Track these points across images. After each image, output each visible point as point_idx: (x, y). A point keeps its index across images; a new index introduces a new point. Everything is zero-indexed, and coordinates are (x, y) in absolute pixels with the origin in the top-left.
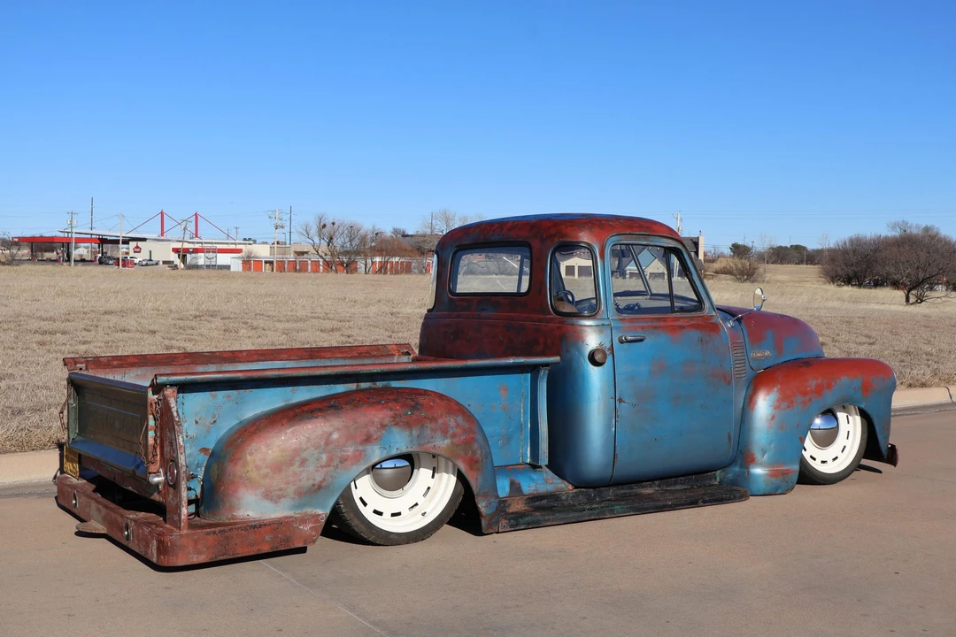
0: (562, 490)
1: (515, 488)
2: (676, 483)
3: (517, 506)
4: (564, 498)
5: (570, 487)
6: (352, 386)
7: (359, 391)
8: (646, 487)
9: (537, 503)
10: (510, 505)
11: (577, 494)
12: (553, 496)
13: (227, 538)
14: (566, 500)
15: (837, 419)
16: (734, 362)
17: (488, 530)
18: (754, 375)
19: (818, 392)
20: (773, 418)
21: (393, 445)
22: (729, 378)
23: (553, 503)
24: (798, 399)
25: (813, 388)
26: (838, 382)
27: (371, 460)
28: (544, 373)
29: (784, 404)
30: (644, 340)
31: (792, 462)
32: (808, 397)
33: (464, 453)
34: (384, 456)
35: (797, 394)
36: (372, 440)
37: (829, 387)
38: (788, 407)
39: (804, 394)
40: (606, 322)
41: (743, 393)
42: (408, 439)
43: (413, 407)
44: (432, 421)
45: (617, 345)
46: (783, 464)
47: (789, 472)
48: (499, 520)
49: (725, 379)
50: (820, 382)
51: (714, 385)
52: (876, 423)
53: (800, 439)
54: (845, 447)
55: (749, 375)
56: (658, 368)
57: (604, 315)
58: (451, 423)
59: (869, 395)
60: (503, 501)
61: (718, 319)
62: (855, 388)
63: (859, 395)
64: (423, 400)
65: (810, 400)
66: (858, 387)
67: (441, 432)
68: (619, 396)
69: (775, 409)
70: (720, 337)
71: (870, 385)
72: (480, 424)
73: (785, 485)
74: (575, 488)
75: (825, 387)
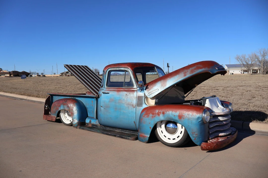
0: (98, 125)
1: (90, 122)
2: (126, 131)
3: (90, 126)
5: (99, 125)
6: (71, 98)
8: (117, 130)
9: (93, 126)
11: (101, 127)
12: (96, 125)
14: (99, 127)
15: (177, 126)
16: (137, 102)
17: (74, 127)
18: (146, 106)
19: (159, 114)
20: (142, 119)
21: (61, 108)
22: (135, 106)
23: (96, 127)
24: (151, 115)
25: (156, 113)
26: (168, 112)
27: (59, 110)
28: (95, 99)
29: (146, 116)
30: (109, 93)
31: (147, 134)
32: (154, 115)
33: (71, 111)
34: (61, 109)
35: (151, 114)
36: (60, 106)
37: (163, 113)
38: (147, 117)
39: (153, 114)
40: (103, 89)
41: (141, 111)
42: (64, 107)
43: (66, 102)
44: (67, 104)
45: (102, 94)
46: (144, 134)
47: (145, 137)
48: (77, 126)
49: (133, 106)
50: (160, 111)
51: (128, 107)
52: (188, 130)
53: (150, 127)
54: (179, 136)
55: (144, 106)
56: (111, 100)
57: (103, 87)
58: (69, 106)
59: (182, 119)
60: (88, 124)
61: (136, 89)
62: (175, 116)
63: (177, 118)
64: (68, 101)
65: (155, 116)
66: (176, 116)
67: (68, 107)
68: (101, 105)
69: (143, 117)
70: (133, 94)
71: (183, 116)
72: (87, 108)
73: (144, 140)
74: (100, 125)
75: (162, 113)
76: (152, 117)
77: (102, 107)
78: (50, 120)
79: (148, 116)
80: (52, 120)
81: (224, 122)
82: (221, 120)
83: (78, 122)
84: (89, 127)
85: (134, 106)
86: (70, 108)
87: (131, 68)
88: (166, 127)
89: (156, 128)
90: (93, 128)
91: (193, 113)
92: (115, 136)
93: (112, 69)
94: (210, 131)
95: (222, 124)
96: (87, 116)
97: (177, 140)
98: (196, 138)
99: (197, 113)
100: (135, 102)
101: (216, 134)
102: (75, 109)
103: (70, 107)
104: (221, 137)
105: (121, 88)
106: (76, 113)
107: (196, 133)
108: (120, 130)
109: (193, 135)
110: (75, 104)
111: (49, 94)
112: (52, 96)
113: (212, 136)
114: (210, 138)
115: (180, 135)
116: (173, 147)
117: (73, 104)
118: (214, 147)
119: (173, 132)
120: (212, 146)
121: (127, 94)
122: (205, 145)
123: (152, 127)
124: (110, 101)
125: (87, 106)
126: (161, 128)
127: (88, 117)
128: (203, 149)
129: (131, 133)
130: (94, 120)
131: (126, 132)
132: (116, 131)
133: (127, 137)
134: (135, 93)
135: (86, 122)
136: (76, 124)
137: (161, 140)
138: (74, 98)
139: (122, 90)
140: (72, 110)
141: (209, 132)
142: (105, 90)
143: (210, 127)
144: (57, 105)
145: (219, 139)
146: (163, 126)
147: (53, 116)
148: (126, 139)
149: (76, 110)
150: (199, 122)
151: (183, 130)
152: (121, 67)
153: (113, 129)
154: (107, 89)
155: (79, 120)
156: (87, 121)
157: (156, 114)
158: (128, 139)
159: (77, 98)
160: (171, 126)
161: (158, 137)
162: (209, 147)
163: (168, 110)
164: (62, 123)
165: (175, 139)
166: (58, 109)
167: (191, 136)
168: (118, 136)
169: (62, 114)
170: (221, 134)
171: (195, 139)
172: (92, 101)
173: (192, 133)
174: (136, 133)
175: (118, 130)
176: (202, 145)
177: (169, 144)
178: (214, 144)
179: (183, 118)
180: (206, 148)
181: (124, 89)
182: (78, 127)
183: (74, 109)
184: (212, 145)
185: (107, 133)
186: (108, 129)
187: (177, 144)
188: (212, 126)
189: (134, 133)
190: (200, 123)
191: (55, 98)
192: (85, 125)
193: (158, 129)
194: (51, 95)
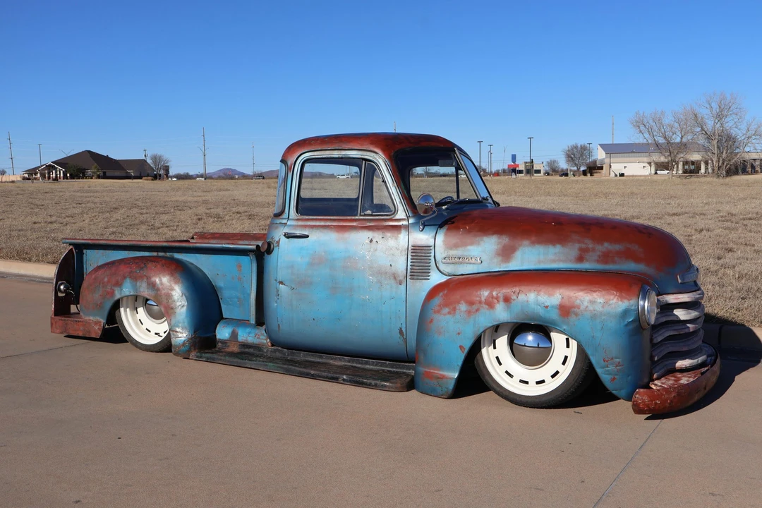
0: (263, 345)
1: (234, 335)
2: (367, 363)
3: (235, 349)
4: (265, 350)
5: (269, 344)
6: (155, 254)
7: (157, 257)
8: (336, 359)
9: (247, 350)
10: (229, 346)
11: (275, 351)
12: (257, 347)
13: (66, 324)
14: (267, 352)
15: (550, 339)
16: (409, 264)
17: (177, 354)
18: (443, 279)
19: (490, 304)
20: (431, 321)
21: (127, 289)
22: (401, 278)
23: (257, 352)
24: (463, 307)
25: (483, 299)
26: (522, 297)
27: (117, 296)
28: (252, 257)
29: (446, 310)
30: (307, 236)
31: (449, 368)
32: (475, 307)
33: (165, 301)
34: (123, 295)
35: (462, 302)
36: (119, 284)
37: (507, 300)
38: (449, 313)
39: (471, 303)
40: (285, 221)
41: (424, 294)
42: (135, 287)
43: (142, 268)
44: (148, 278)
45: (283, 239)
46: (440, 368)
47: (443, 377)
48: (189, 351)
49: (395, 278)
50: (494, 293)
51: (379, 282)
52: (589, 352)
53: (461, 347)
54: (557, 373)
55: (436, 278)
56: (317, 261)
57: (285, 215)
58: (157, 281)
59: (573, 319)
60: (224, 342)
61: (405, 223)
62: (547, 307)
63: (554, 315)
64: (150, 265)
65: (477, 310)
66: (553, 307)
67: (153, 286)
68: (280, 278)
69: (435, 312)
70: (396, 239)
71: (574, 307)
72: (221, 288)
73: (439, 389)
74: (273, 345)
75: (501, 299)
76: (469, 313)
77: (281, 283)
78: (81, 334)
79: (454, 309)
80: (89, 332)
81: (688, 325)
82: (682, 318)
83: (191, 339)
84: (232, 354)
85: (398, 279)
86: (158, 290)
87: (384, 151)
88: (511, 343)
89: (479, 350)
90: (246, 356)
91: (607, 297)
92: (334, 379)
93: (316, 153)
94: (654, 354)
95: (686, 331)
96: (220, 318)
97: (551, 385)
98: (616, 377)
99: (622, 298)
100: (401, 264)
101: (666, 363)
102: (178, 294)
103: (160, 286)
104: (682, 371)
105: (349, 218)
106: (185, 308)
107: (618, 360)
108: (345, 361)
109: (607, 367)
110: (177, 275)
111: (70, 244)
112: (79, 249)
113: (660, 369)
114: (655, 376)
115: (561, 368)
116: (537, 408)
117: (172, 274)
118: (671, 401)
119: (537, 358)
120: (666, 400)
121: (374, 240)
122: (646, 398)
123: (468, 344)
124: (311, 264)
125: (219, 282)
126: (495, 348)
127: (223, 318)
128: (638, 410)
129: (386, 367)
130: (248, 330)
131: (368, 367)
132: (331, 362)
133: (378, 382)
134: (403, 236)
135: (218, 337)
136: (184, 344)
137: (495, 387)
138: (168, 254)
139: (354, 224)
140: (169, 296)
141: (652, 358)
142: (293, 226)
143: (655, 341)
144: (106, 280)
145: (679, 379)
146: (503, 341)
147: (91, 318)
148: (376, 387)
149: (184, 297)
150: (626, 325)
151: (572, 353)
152: (347, 147)
153: (321, 357)
154: (301, 223)
155: (195, 332)
156: (223, 333)
157: (480, 302)
158: (383, 388)
159: (178, 256)
160: (530, 339)
161: (487, 377)
162: (656, 403)
163: (523, 288)
164: (127, 342)
165: (543, 382)
166: (112, 293)
167: (599, 371)
168: (344, 380)
169: (125, 311)
170: (681, 364)
171: (614, 379)
172: (239, 266)
173: (604, 361)
174: (404, 369)
175: (340, 360)
176: (637, 396)
177: (525, 400)
178: (671, 392)
179: (576, 315)
180: (648, 406)
181: (363, 222)
182: (193, 354)
183: (174, 293)
184: (666, 396)
185: (305, 370)
186: (302, 356)
187: (552, 397)
188: (660, 339)
189: (396, 368)
190: (631, 327)
191: (93, 259)
192: (215, 347)
193: (484, 351)
194: (76, 245)
